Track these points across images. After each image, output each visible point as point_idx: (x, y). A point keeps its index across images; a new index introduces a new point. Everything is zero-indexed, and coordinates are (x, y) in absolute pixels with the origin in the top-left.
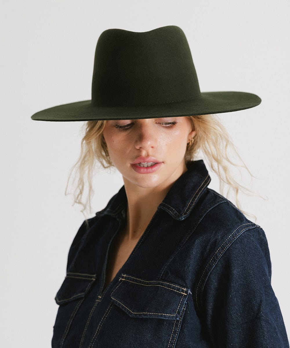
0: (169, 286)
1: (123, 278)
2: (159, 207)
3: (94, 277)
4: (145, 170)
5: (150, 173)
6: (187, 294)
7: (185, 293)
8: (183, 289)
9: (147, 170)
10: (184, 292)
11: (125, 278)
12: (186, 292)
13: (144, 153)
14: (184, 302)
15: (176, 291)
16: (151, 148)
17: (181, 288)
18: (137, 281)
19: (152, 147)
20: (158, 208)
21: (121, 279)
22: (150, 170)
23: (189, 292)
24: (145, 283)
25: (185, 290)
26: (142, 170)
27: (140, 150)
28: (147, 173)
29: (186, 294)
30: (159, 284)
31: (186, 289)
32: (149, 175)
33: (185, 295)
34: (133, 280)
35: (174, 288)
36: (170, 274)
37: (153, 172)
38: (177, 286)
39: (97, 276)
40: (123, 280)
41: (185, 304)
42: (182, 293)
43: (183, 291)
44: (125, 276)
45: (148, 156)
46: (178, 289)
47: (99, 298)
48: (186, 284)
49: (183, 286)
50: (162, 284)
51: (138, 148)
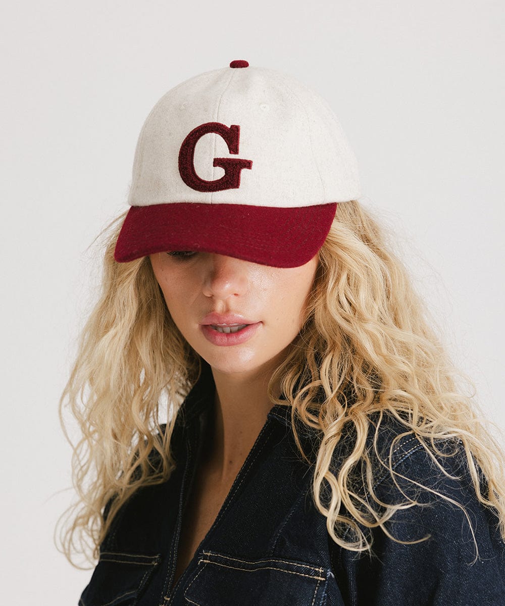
0: (289, 567)
1: (205, 558)
2: (270, 415)
3: (156, 558)
4: (225, 339)
5: (233, 344)
6: (325, 577)
7: (321, 577)
8: (317, 569)
9: (228, 339)
10: (319, 576)
11: (210, 558)
12: (324, 575)
13: (219, 307)
14: (322, 594)
15: (303, 575)
16: (233, 296)
17: (312, 568)
18: (233, 564)
19: (236, 295)
20: (268, 417)
21: (202, 560)
22: (233, 339)
23: (330, 573)
24: (248, 567)
25: (320, 571)
26: (218, 339)
27: (212, 299)
28: (229, 345)
29: (323, 579)
30: (269, 564)
31: (322, 569)
32: (233, 348)
33: (321, 581)
34: (226, 562)
35: (298, 570)
36: (288, 544)
37: (240, 343)
38: (304, 566)
39: (160, 557)
40: (206, 563)
41: (324, 597)
42: (315, 577)
43: (317, 574)
44: (209, 554)
45: (228, 310)
46: (308, 572)
47: (167, 601)
48: (321, 559)
49: (316, 565)
50: (275, 565)
51: (209, 296)
